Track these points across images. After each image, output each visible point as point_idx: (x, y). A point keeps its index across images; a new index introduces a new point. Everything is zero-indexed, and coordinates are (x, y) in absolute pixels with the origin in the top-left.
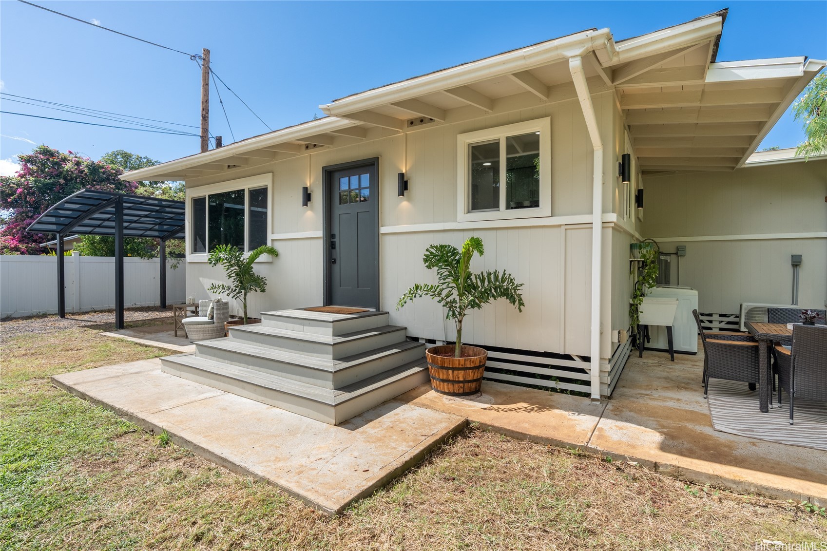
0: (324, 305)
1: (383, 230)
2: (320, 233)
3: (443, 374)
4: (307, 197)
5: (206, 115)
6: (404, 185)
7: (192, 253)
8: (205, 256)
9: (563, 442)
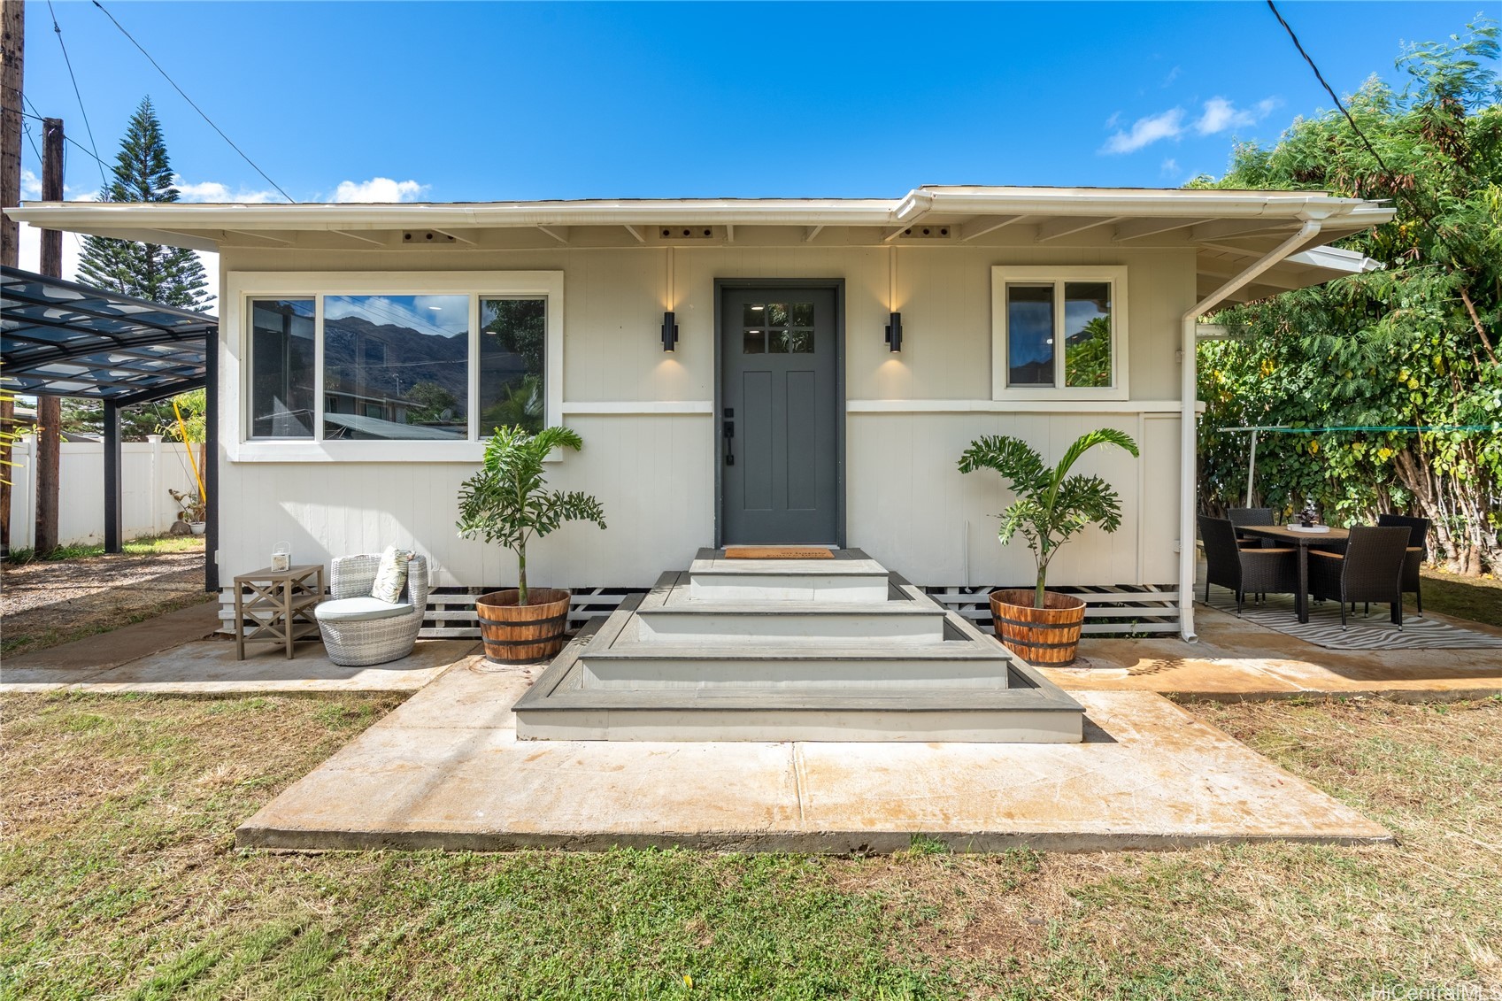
0: (716, 545)
1: (852, 406)
2: (708, 406)
3: (1055, 636)
4: (670, 333)
5: (18, 54)
6: (894, 333)
7: (248, 439)
8: (312, 446)
9: (1281, 693)
